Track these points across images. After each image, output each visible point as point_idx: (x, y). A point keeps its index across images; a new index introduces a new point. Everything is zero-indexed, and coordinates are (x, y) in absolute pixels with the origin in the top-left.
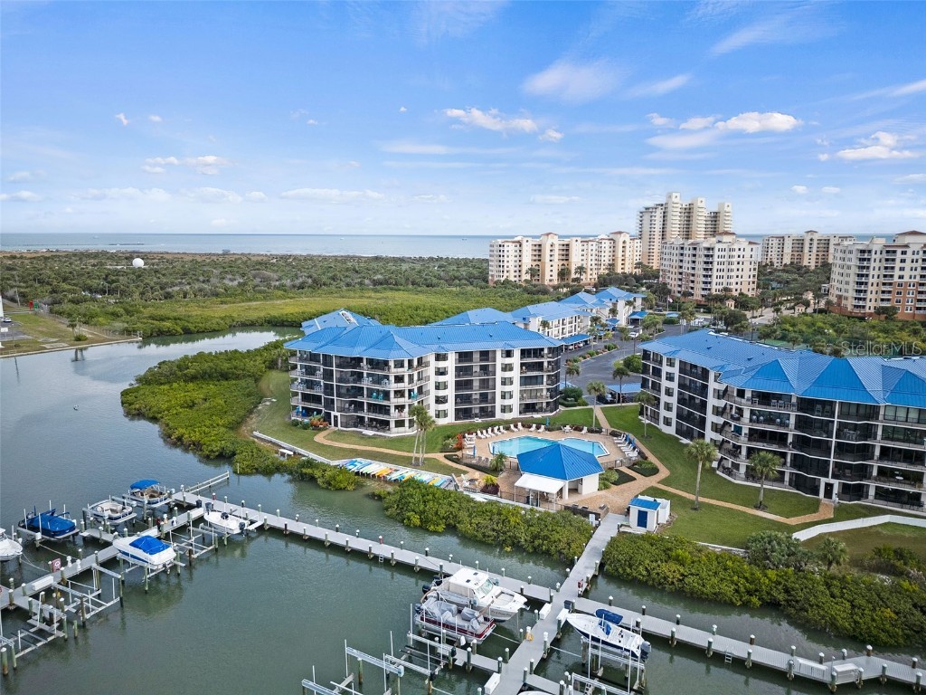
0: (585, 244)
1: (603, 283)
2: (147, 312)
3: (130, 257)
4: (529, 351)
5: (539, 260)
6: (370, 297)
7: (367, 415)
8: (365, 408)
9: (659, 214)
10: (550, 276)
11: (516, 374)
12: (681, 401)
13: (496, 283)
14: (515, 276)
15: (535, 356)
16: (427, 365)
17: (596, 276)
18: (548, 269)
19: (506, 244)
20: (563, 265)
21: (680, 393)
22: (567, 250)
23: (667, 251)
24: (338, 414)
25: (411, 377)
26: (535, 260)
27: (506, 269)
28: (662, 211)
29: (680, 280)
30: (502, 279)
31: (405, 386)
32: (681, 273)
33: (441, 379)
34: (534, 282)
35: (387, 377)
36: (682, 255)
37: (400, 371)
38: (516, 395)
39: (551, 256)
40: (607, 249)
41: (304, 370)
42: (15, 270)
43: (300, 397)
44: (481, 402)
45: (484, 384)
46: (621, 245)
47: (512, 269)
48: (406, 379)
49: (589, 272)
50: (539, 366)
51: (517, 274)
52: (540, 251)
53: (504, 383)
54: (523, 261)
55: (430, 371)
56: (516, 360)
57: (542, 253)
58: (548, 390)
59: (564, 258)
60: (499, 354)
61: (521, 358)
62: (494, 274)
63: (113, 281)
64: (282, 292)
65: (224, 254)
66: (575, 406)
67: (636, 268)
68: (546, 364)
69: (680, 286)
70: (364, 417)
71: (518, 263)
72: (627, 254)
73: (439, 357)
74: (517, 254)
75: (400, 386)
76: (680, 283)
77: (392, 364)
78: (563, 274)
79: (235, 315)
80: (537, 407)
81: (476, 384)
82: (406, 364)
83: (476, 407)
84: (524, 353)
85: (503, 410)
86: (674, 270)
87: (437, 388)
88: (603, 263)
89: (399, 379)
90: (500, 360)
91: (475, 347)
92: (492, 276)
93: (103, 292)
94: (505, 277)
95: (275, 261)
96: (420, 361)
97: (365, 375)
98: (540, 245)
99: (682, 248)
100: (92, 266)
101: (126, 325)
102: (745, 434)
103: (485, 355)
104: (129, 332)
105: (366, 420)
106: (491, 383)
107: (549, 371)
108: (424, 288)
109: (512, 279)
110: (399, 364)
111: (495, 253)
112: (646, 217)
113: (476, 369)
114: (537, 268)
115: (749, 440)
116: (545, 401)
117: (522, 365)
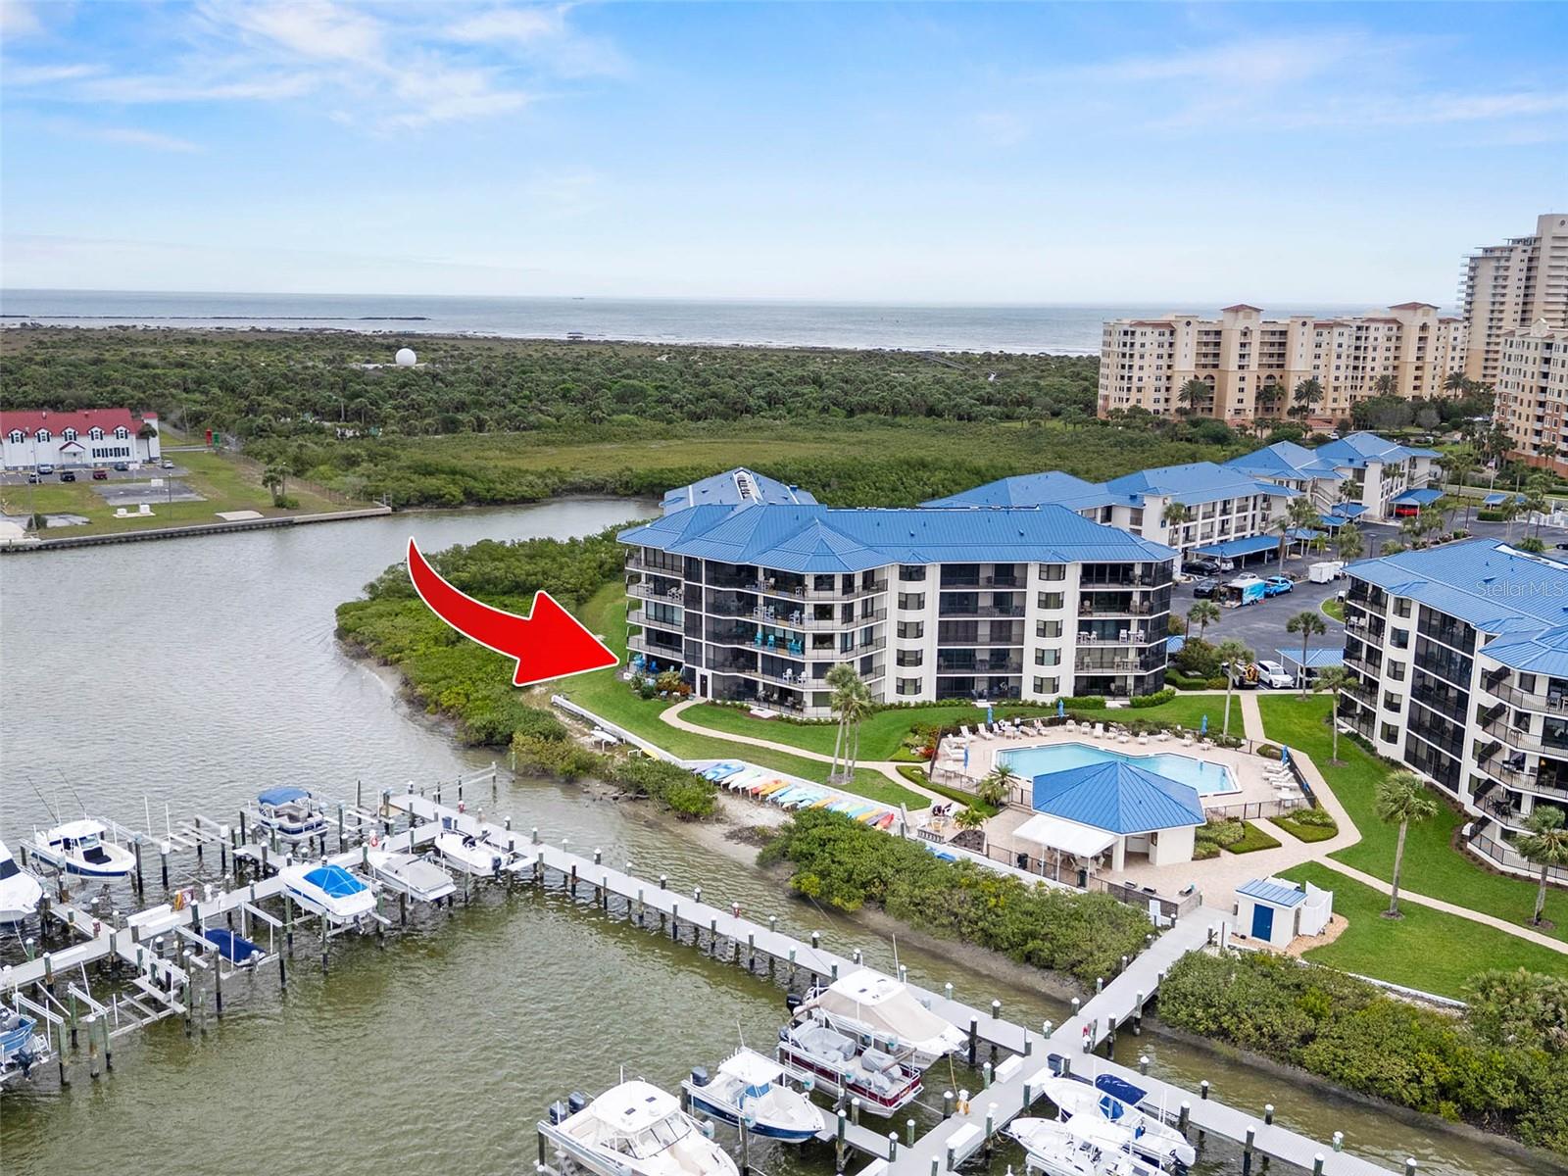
0: (1325, 332)
1: (1362, 418)
2: (407, 457)
3: (392, 344)
4: (1101, 567)
5: (1215, 366)
6: (834, 440)
7: (761, 679)
8: (760, 664)
9: (1517, 263)
10: (1237, 400)
11: (1069, 615)
12: (1420, 691)
13: (1110, 414)
14: (1157, 401)
15: (1114, 580)
16: (882, 587)
17: (1347, 405)
18: (1233, 384)
19: (1139, 330)
20: (1270, 377)
21: (1418, 675)
22: (1282, 344)
23: (1515, 351)
24: (709, 673)
25: (848, 610)
26: (1205, 366)
27: (1135, 383)
28: (1526, 256)
29: (1540, 419)
30: (1125, 406)
31: (835, 626)
32: (1542, 404)
33: (911, 616)
34: (1199, 415)
35: (801, 608)
36: (1547, 361)
37: (824, 597)
38: (1069, 658)
39: (1242, 356)
40: (1382, 343)
41: (652, 585)
42: (191, 367)
43: (643, 636)
44: (993, 668)
45: (1001, 632)
46: (1416, 334)
47: (1149, 383)
48: (838, 613)
49: (1331, 394)
50: (1123, 602)
51: (1162, 395)
52: (1217, 344)
53: (1042, 632)
54: (1176, 368)
55: (889, 600)
56: (1070, 587)
57: (1222, 350)
58: (1141, 651)
59: (1274, 361)
60: (1033, 573)
61: (1082, 584)
62: (1111, 395)
63: (357, 395)
64: (663, 425)
65: (570, 343)
66: (1202, 687)
67: (1448, 387)
68: (1136, 598)
69: (1538, 433)
70: (756, 682)
71: (1165, 372)
72: (1429, 356)
73: (911, 573)
74: (1165, 351)
75: (824, 627)
76: (1538, 426)
77: (810, 582)
78: (1268, 396)
79: (566, 468)
80: (1113, 686)
81: (984, 631)
82: (838, 584)
83: (982, 677)
84: (1090, 573)
85: (1039, 688)
86: (1526, 396)
87: (902, 633)
88: (1368, 373)
89: (824, 612)
90: (1035, 586)
91: (987, 557)
92: (1106, 398)
93: (336, 415)
94: (1132, 402)
95: (664, 358)
96: (869, 579)
97: (761, 601)
98: (1218, 333)
99: (1549, 346)
100: (325, 362)
101: (365, 481)
102: (1532, 769)
103: (1006, 574)
104: (370, 496)
105: (761, 688)
106: (1015, 630)
107: (1141, 613)
108: (954, 423)
109: (1148, 405)
110: (824, 582)
111: (1115, 348)
112: (1487, 272)
113: (985, 602)
114: (1208, 383)
115: (1538, 783)
116: (1131, 674)
117: (1084, 596)
